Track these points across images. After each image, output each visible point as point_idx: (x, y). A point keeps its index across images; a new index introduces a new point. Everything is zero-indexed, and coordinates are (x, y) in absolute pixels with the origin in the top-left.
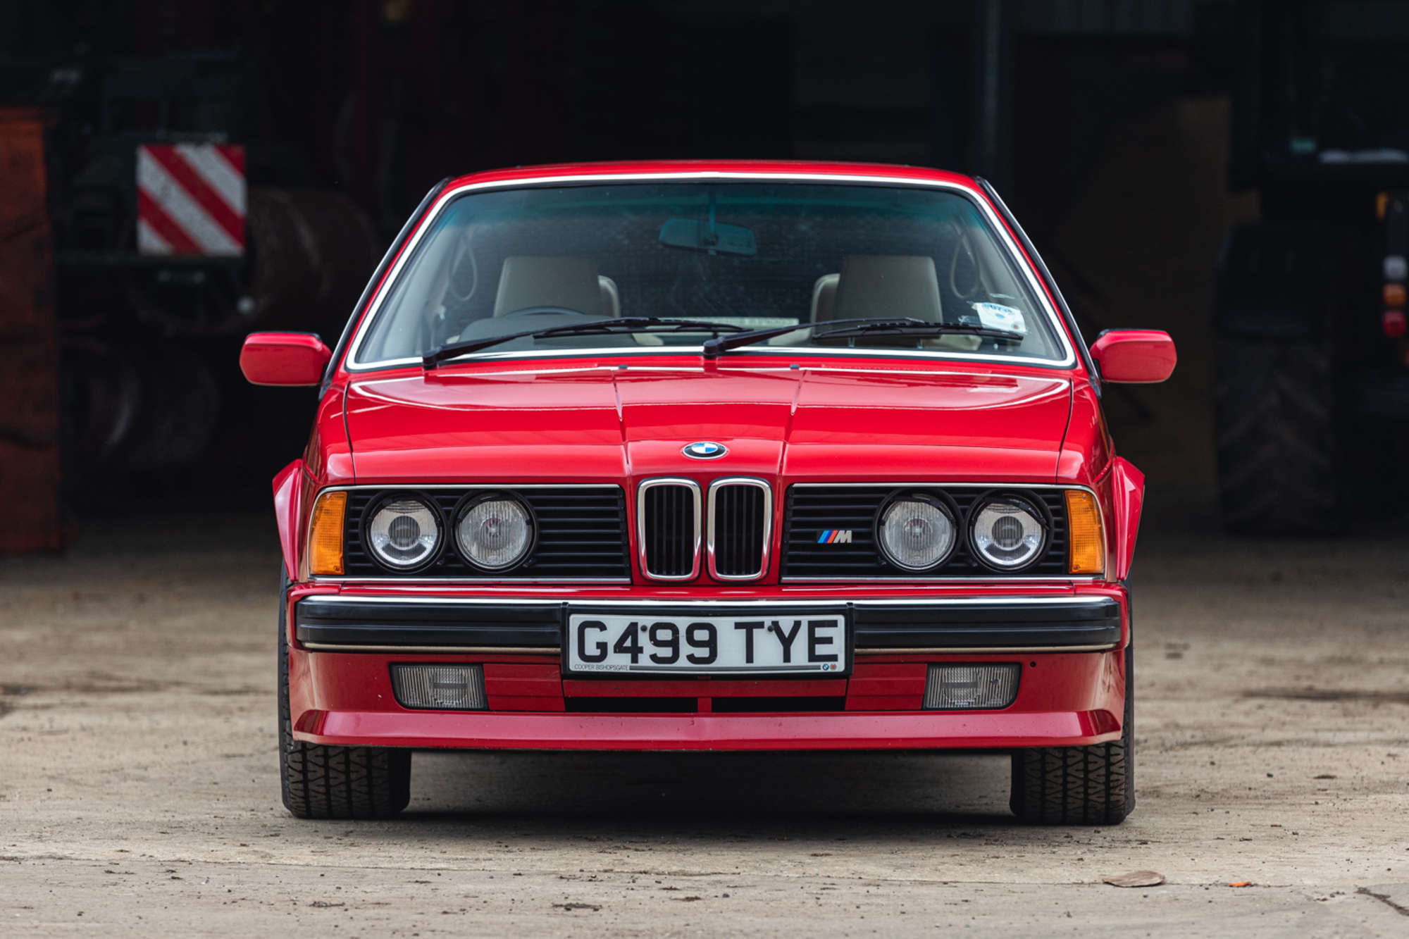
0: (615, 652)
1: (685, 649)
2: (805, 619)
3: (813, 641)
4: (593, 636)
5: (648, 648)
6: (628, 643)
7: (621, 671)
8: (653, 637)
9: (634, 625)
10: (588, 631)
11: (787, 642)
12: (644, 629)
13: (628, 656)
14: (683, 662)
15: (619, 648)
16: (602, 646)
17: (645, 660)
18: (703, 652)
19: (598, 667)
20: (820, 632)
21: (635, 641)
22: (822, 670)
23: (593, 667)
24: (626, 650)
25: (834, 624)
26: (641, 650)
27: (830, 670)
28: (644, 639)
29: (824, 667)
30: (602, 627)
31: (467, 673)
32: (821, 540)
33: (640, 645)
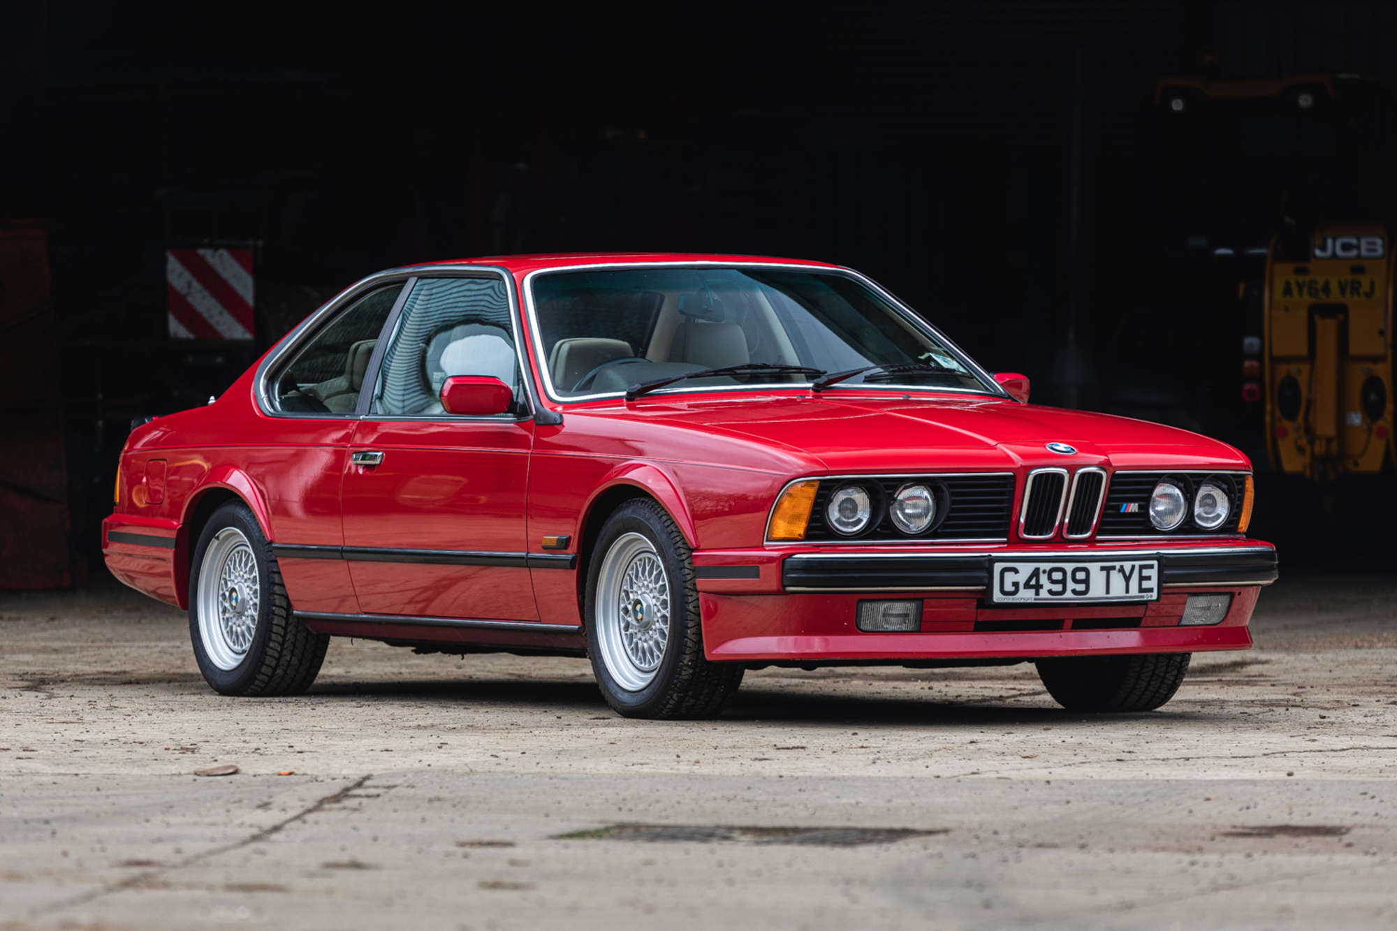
0: (1025, 588)
1: (1071, 585)
2: (1137, 563)
3: (1142, 578)
4: (1010, 578)
5: (1047, 585)
6: (1033, 582)
7: (1028, 601)
8: (1050, 578)
9: (1037, 570)
10: (1007, 574)
11: (1127, 579)
12: (1044, 572)
13: (1033, 591)
14: (1069, 594)
15: (1027, 586)
16: (1016, 584)
17: (1044, 594)
18: (1081, 587)
19: (1013, 599)
20: (1146, 573)
21: (1038, 580)
22: (1145, 599)
23: (1010, 599)
24: (1032, 587)
25: (1151, 567)
26: (1041, 587)
27: (1149, 599)
28: (1044, 579)
29: (1146, 597)
30: (1016, 571)
31: (909, 607)
32: (1122, 511)
33: (1041, 583)
